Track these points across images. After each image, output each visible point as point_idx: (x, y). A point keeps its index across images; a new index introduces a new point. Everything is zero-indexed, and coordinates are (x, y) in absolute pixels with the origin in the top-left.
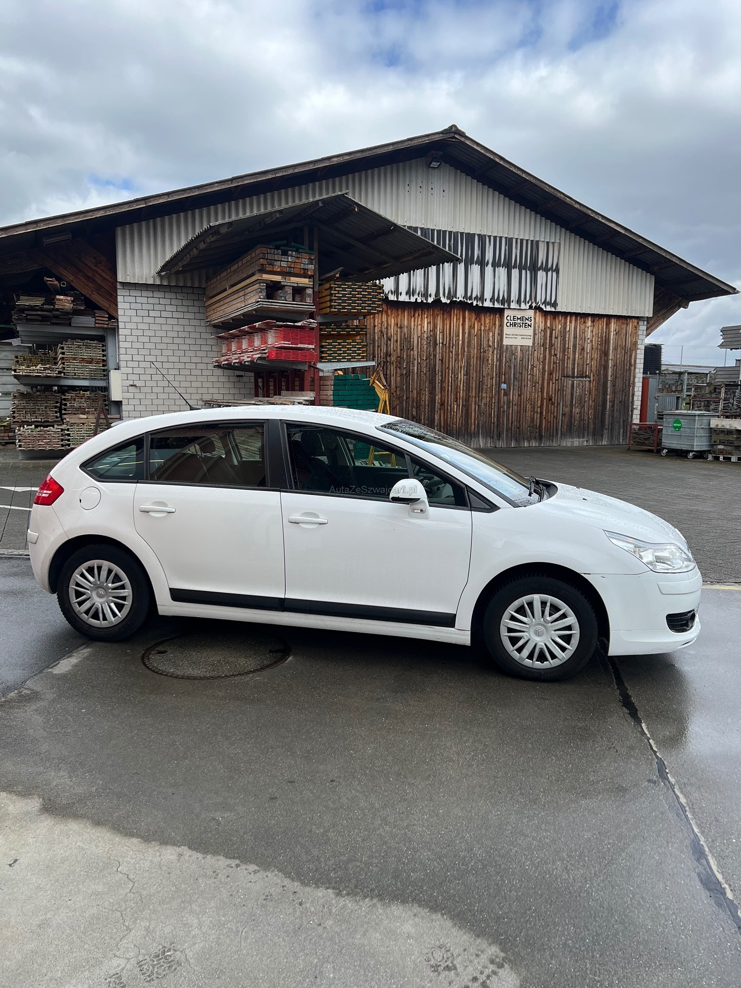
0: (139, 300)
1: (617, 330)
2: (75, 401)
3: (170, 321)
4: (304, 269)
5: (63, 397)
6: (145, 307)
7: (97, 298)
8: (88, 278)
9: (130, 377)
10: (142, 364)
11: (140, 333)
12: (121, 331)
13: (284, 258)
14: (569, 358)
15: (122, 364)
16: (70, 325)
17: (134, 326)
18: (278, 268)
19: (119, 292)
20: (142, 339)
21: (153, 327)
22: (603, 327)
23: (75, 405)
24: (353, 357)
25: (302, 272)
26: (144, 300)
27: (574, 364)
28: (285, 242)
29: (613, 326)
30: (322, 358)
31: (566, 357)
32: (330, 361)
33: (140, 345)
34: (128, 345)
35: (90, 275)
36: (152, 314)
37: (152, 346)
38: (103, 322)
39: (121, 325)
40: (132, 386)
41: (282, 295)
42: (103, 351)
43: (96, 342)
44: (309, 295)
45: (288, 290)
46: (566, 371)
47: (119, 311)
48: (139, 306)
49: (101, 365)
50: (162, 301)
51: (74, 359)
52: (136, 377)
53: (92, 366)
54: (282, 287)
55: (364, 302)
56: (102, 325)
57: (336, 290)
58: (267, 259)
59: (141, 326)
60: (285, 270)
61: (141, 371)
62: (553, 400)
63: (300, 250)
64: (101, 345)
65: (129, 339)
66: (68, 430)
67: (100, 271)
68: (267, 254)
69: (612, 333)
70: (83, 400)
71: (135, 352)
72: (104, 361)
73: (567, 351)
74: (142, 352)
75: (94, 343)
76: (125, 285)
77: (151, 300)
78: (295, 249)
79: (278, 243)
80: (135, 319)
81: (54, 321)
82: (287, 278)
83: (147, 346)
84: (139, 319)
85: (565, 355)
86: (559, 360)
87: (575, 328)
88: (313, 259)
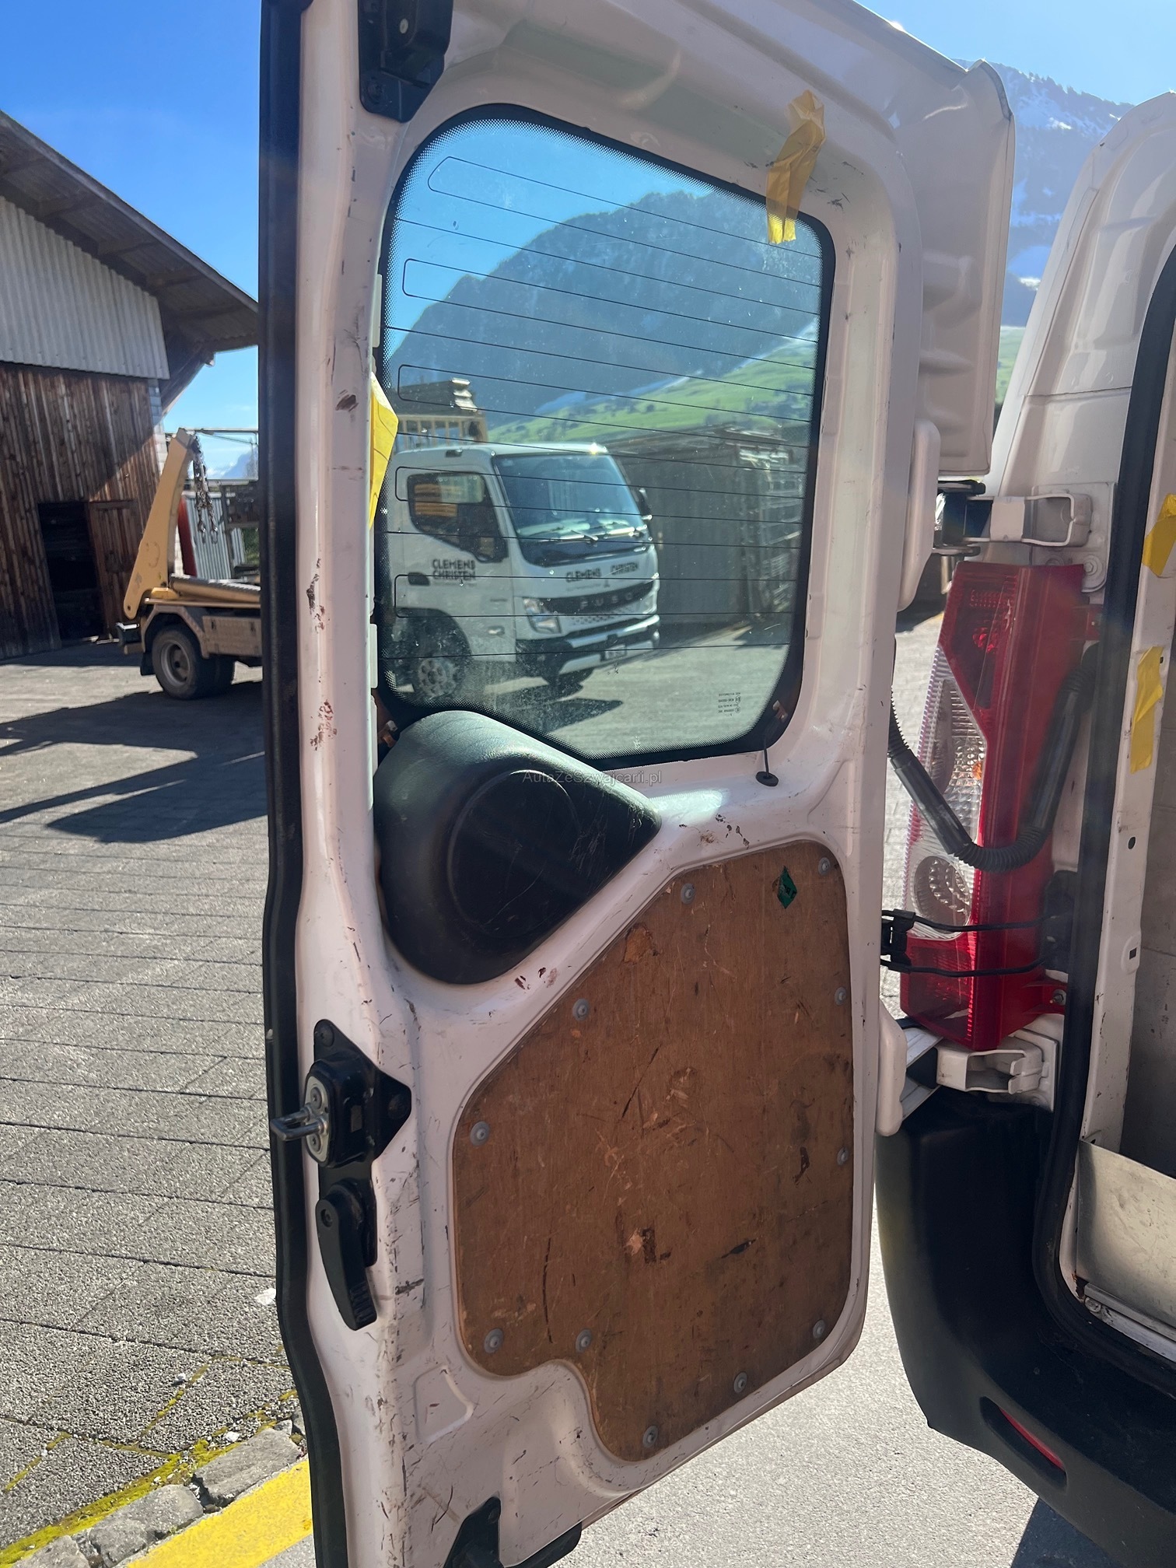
1: (115, 405)
14: (40, 464)
22: (88, 397)
27: (52, 476)
29: (106, 397)
31: (35, 461)
46: (40, 490)
62: (30, 554)
69: (108, 410)
73: (33, 447)
85: (32, 458)
86: (23, 468)
87: (39, 399)
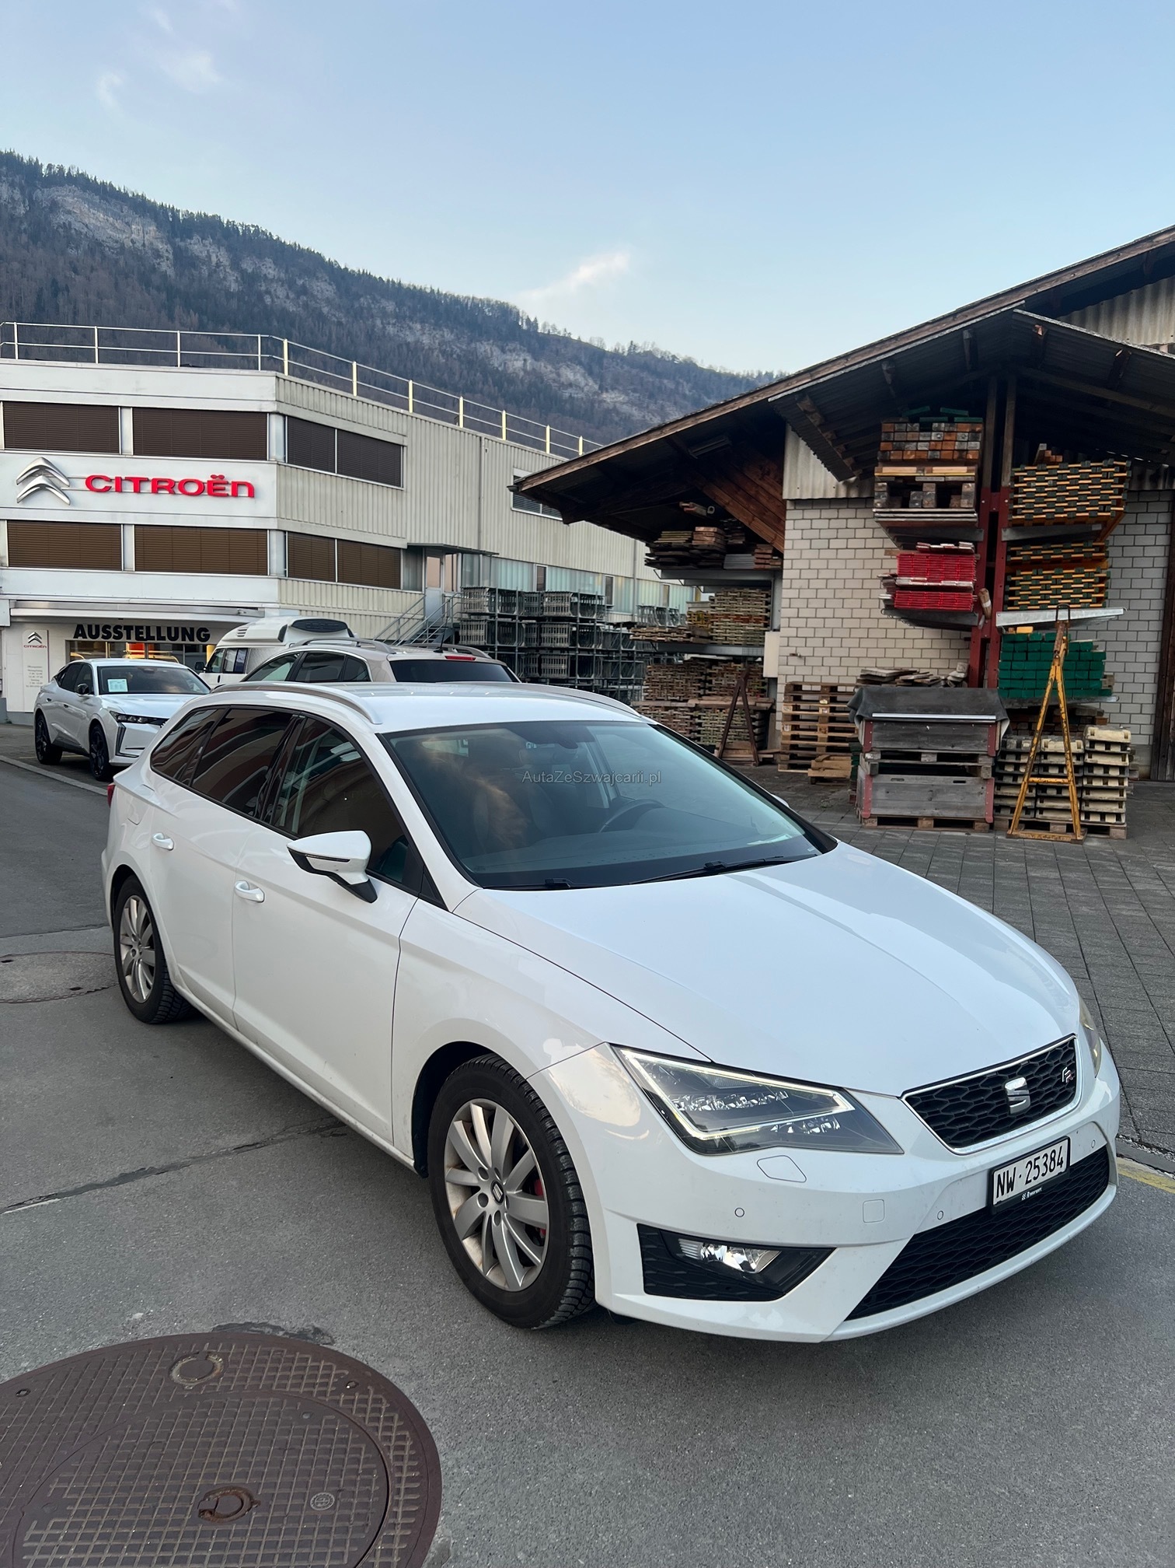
0: (817, 524)
2: (723, 676)
3: (861, 554)
4: (960, 451)
5: (709, 671)
6: (825, 534)
7: (760, 528)
8: (750, 498)
9: (793, 642)
10: (812, 623)
11: (812, 574)
12: (786, 574)
13: (924, 436)
15: (784, 622)
16: (722, 568)
17: (804, 564)
18: (911, 454)
19: (789, 515)
20: (814, 584)
21: (833, 564)
23: (723, 682)
24: (1075, 601)
25: (956, 456)
26: (824, 524)
28: (928, 408)
30: (1011, 603)
32: (1024, 609)
33: (811, 594)
34: (793, 593)
35: (752, 493)
36: (834, 544)
37: (829, 594)
38: (763, 561)
39: (787, 565)
40: (794, 655)
41: (915, 498)
42: (767, 603)
43: (757, 591)
44: (968, 495)
45: (928, 489)
47: (786, 542)
48: (814, 534)
49: (762, 625)
50: (852, 523)
51: (727, 616)
52: (801, 642)
53: (749, 627)
54: (919, 486)
55: (1083, 498)
56: (762, 566)
57: (1025, 482)
58: (894, 441)
59: (815, 564)
60: (924, 456)
61: (809, 633)
63: (956, 419)
64: (764, 596)
65: (796, 584)
66: (699, 717)
67: (766, 486)
68: (894, 432)
70: (734, 676)
71: (801, 603)
72: (767, 618)
74: (814, 603)
75: (755, 593)
76: (798, 503)
77: (834, 524)
78: (946, 419)
79: (915, 412)
80: (807, 554)
81: (702, 564)
82: (927, 468)
83: (822, 594)
84: (813, 554)
88: (979, 432)
